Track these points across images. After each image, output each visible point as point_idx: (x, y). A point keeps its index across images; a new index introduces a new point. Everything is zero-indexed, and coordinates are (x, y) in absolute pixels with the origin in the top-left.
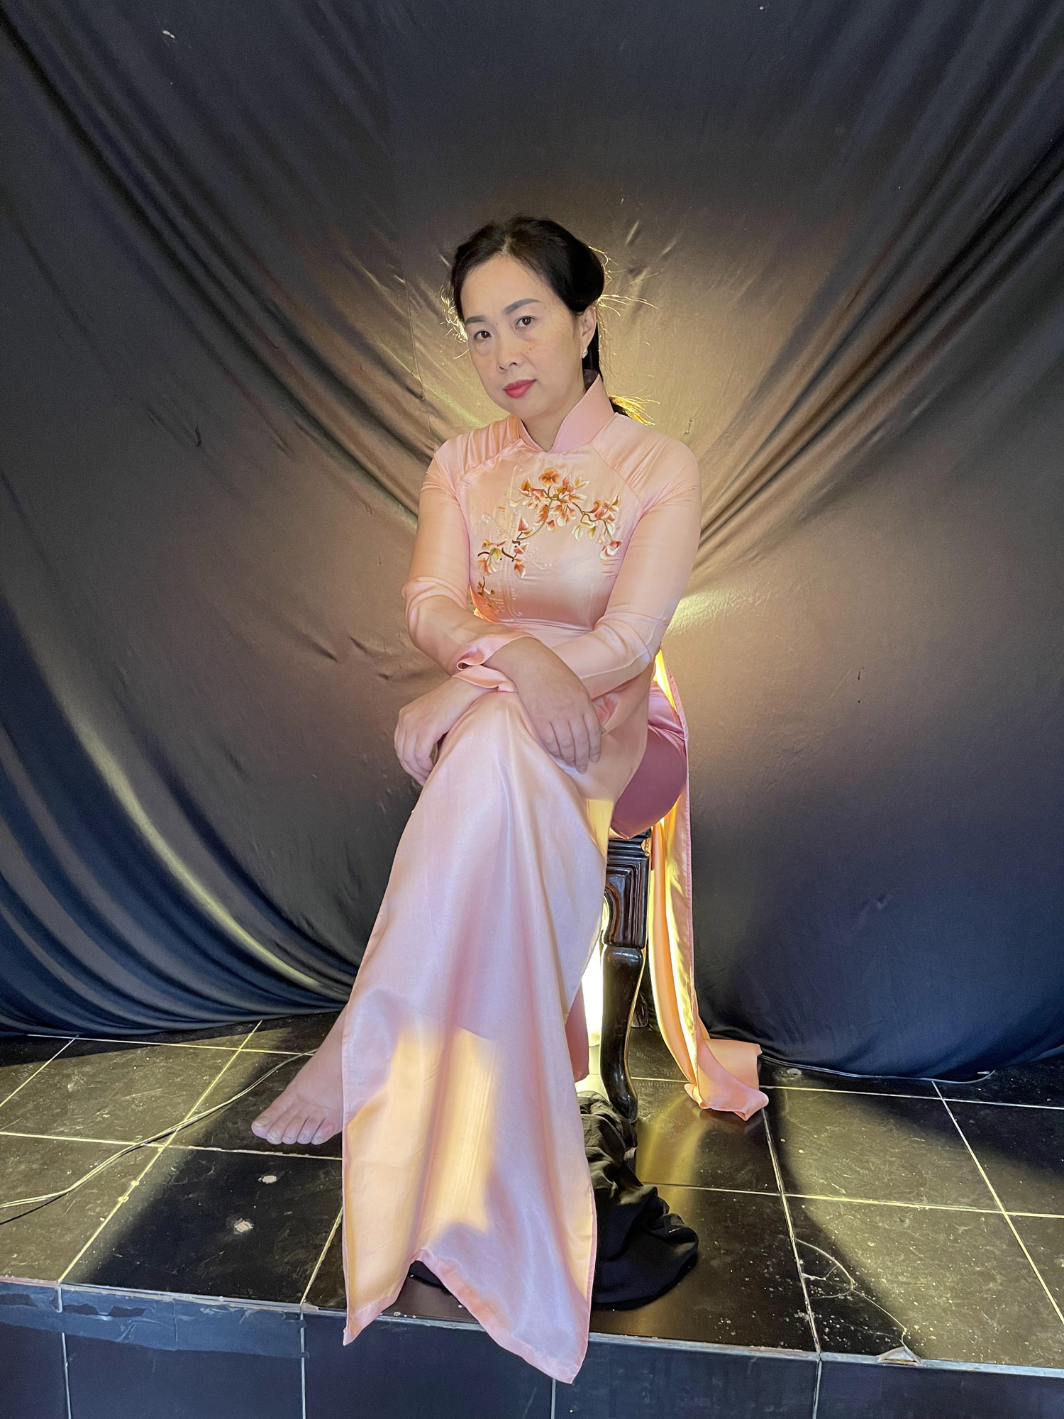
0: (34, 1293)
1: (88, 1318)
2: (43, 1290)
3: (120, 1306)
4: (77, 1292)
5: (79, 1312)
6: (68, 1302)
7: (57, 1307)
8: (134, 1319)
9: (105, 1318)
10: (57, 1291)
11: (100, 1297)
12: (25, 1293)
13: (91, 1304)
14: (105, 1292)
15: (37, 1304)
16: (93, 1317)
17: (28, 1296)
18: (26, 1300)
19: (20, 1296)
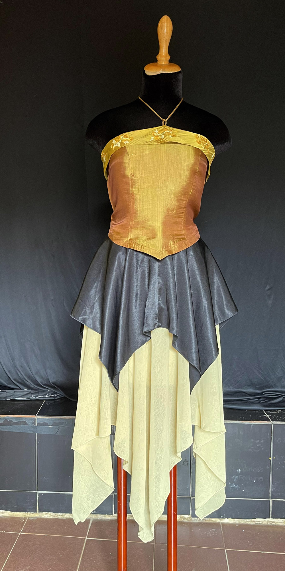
0: (28, 420)
1: (45, 427)
2: (31, 419)
3: (56, 422)
4: (42, 418)
5: (43, 426)
6: (38, 422)
7: (35, 425)
8: (60, 426)
9: (50, 427)
10: (35, 419)
11: (49, 419)
12: (25, 421)
13: (46, 422)
14: (51, 418)
15: (28, 424)
16: (46, 426)
17: (25, 422)
18: (25, 423)
19: (23, 422)
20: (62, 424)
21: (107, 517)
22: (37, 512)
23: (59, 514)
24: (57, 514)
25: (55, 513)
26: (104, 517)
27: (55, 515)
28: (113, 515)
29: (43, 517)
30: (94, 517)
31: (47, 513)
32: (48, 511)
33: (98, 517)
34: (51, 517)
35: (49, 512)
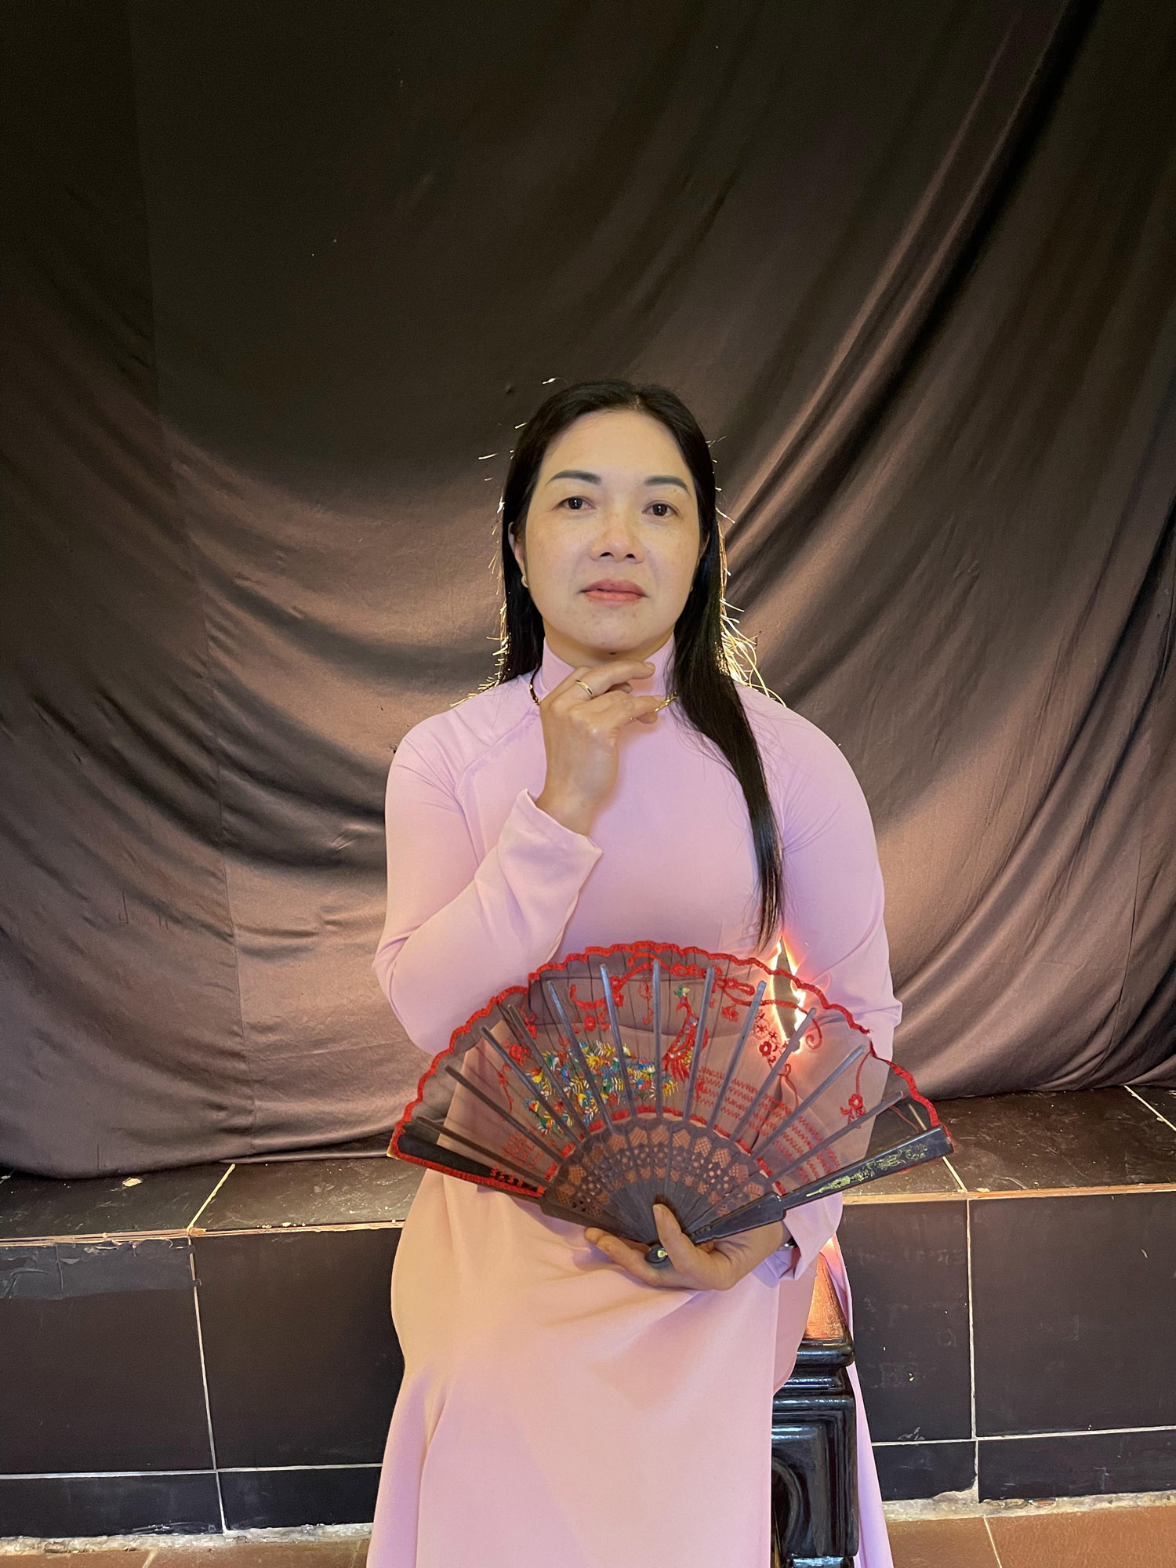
8: (17, 1270)
20: (21, 1262)
21: (203, 1540)
23: (52, 1540)
24: (45, 1541)
25: (39, 1539)
26: (194, 1543)
27: (40, 1543)
28: (224, 1534)
30: (162, 1545)
31: (13, 1540)
32: (17, 1535)
33: (177, 1542)
34: (28, 1552)
35: (21, 1537)
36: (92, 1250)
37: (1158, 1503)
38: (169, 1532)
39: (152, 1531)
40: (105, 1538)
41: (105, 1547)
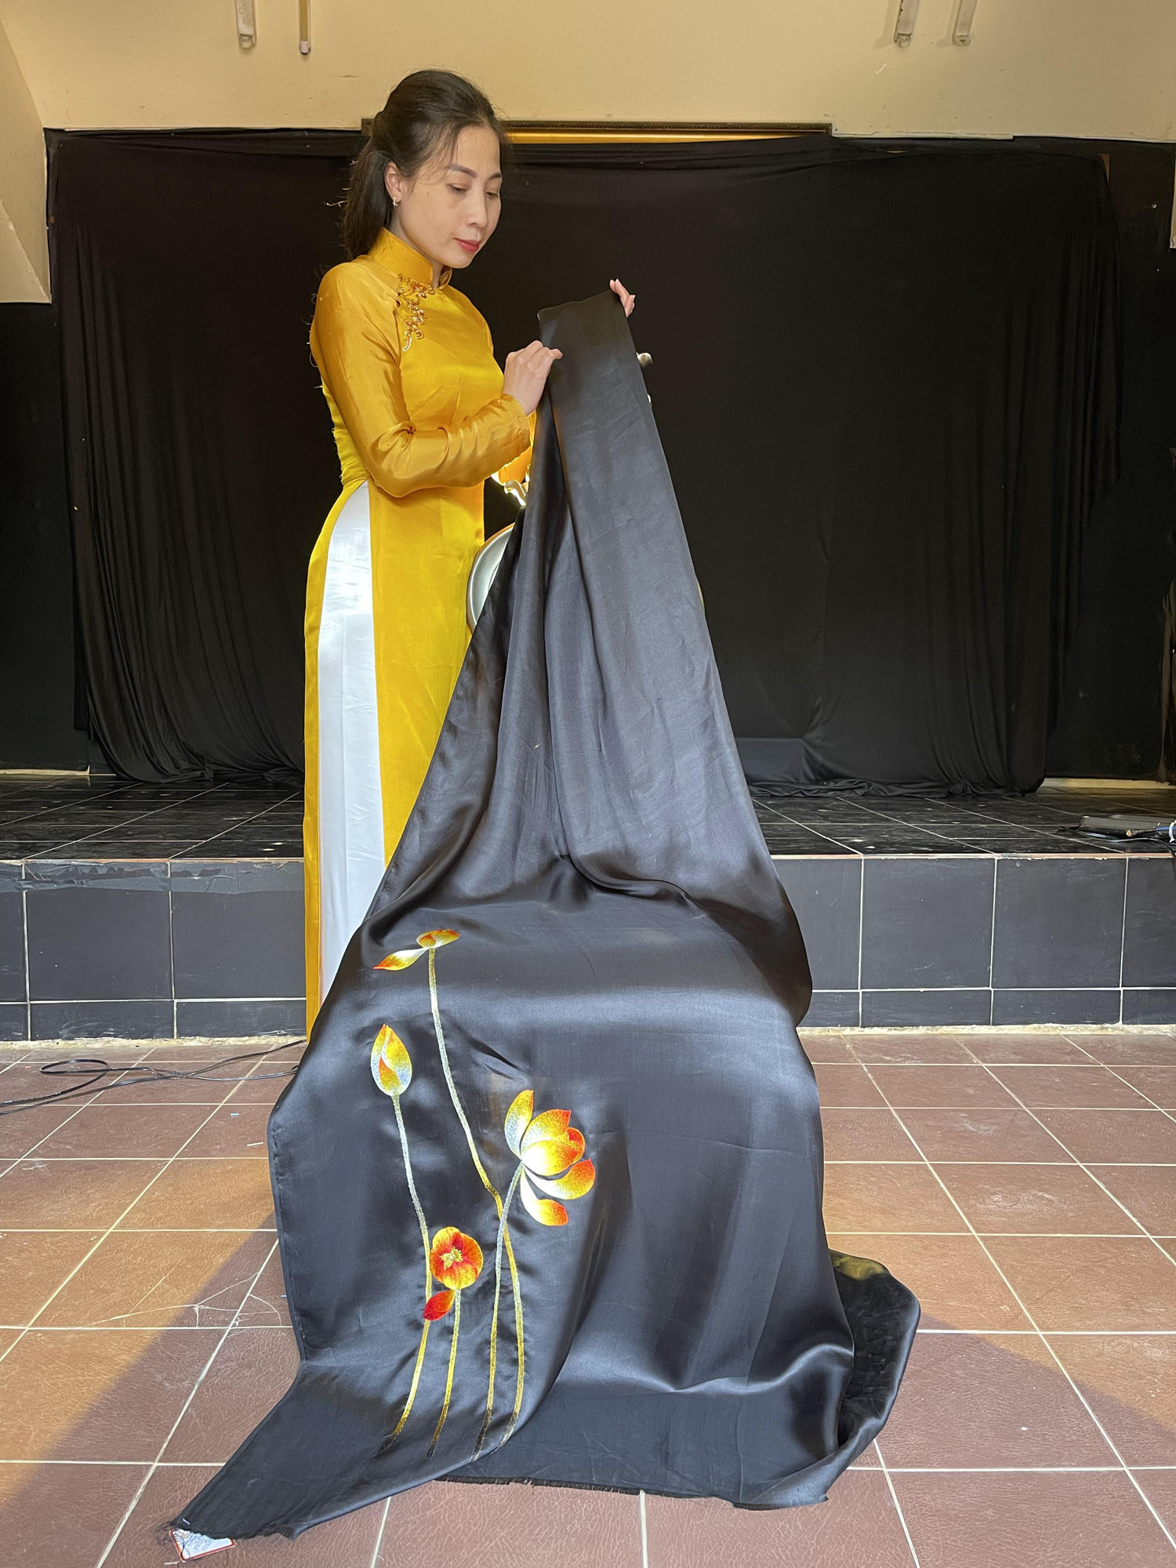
0: (153, 867)
1: (187, 879)
2: (159, 865)
3: (204, 868)
4: (180, 863)
5: (181, 877)
6: (173, 870)
7: (167, 875)
8: (214, 878)
9: (196, 878)
10: (167, 865)
11: (194, 865)
12: (147, 868)
13: (187, 870)
14: (196, 862)
15: (154, 874)
17: (149, 870)
18: (148, 872)
19: (144, 871)
20: (217, 872)
22: (175, 1037)
23: (216, 1039)
24: (211, 1040)
25: (208, 1038)
29: (185, 1044)
30: (280, 1042)
33: (289, 1041)
34: (201, 1044)
35: (198, 1037)
36: (258, 866)
37: (823, 1034)
38: (285, 1035)
39: (275, 1034)
40: (247, 1038)
41: (247, 1043)
